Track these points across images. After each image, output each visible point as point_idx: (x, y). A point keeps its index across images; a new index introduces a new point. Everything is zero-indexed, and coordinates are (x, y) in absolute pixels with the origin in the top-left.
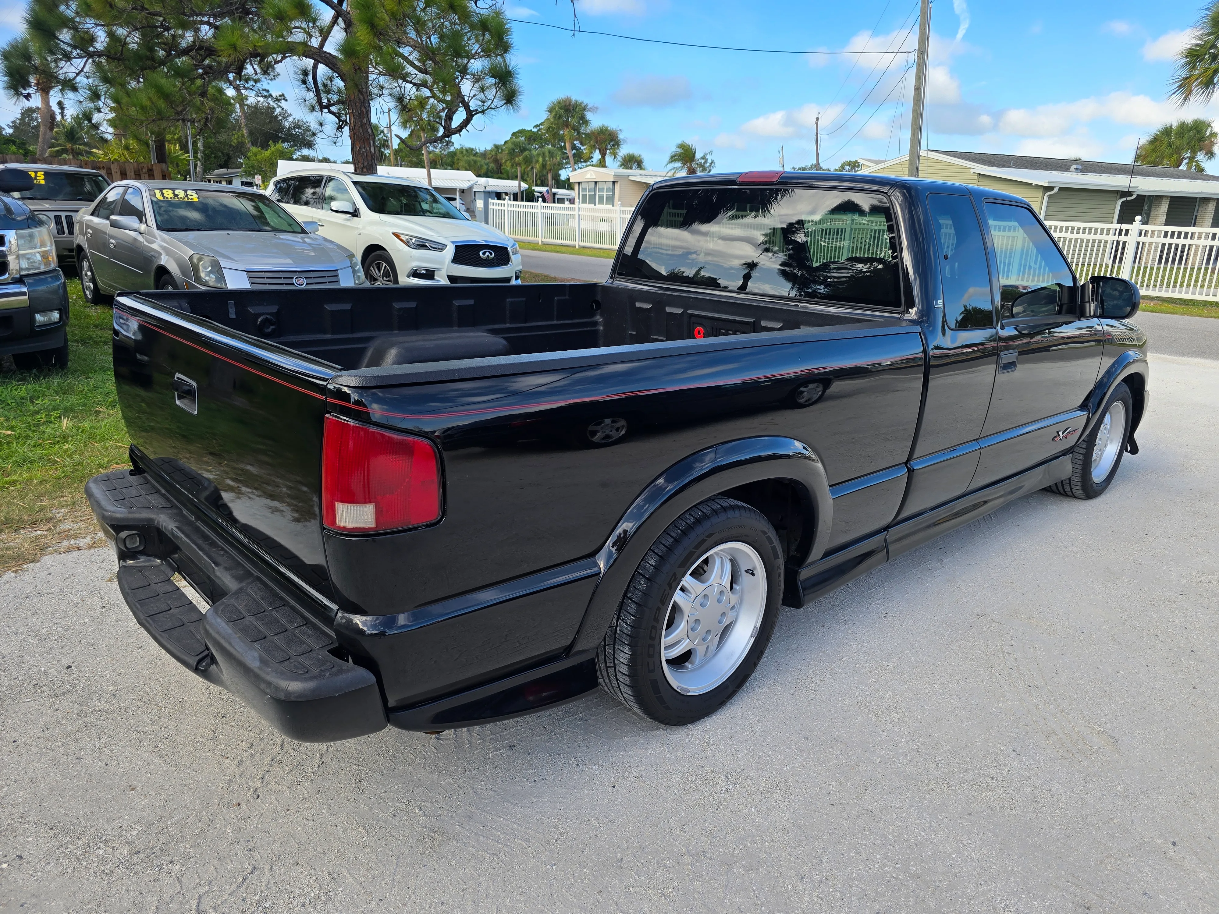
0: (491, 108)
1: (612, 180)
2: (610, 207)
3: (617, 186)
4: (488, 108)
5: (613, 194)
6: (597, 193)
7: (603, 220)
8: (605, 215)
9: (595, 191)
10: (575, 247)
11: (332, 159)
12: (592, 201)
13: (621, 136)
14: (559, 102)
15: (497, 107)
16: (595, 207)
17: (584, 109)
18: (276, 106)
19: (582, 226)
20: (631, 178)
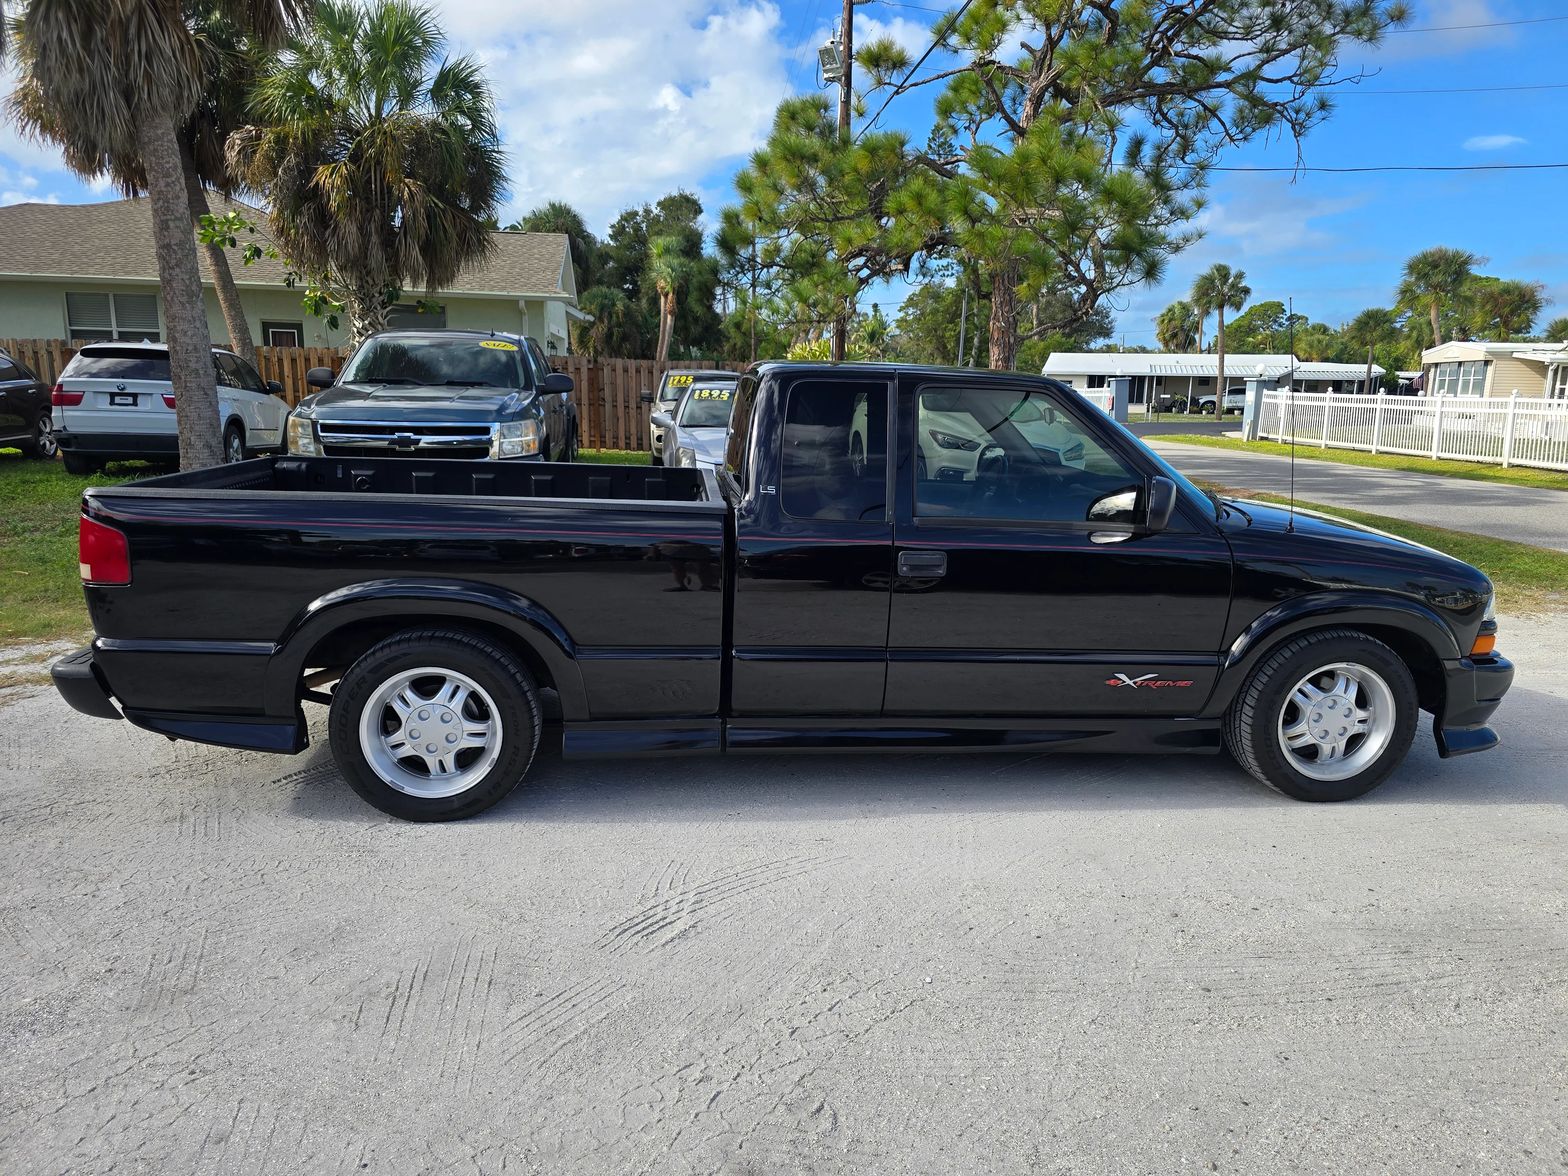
0: (1123, 285)
1: (1482, 358)
2: (1476, 398)
3: (1490, 369)
4: (1118, 285)
5: (1484, 379)
6: (1461, 378)
7: (1462, 416)
8: (1467, 410)
9: (1458, 375)
10: (1371, 452)
11: (1149, 348)
12: (1453, 390)
13: (1541, 295)
14: (1425, 257)
15: (1131, 283)
16: (1455, 399)
17: (1467, 262)
18: (1073, 292)
19: (1444, 426)
20: (1515, 355)
